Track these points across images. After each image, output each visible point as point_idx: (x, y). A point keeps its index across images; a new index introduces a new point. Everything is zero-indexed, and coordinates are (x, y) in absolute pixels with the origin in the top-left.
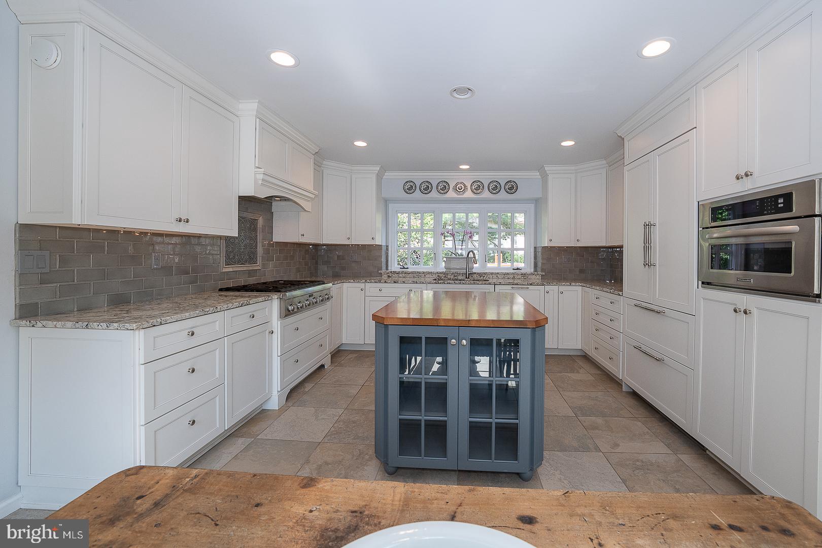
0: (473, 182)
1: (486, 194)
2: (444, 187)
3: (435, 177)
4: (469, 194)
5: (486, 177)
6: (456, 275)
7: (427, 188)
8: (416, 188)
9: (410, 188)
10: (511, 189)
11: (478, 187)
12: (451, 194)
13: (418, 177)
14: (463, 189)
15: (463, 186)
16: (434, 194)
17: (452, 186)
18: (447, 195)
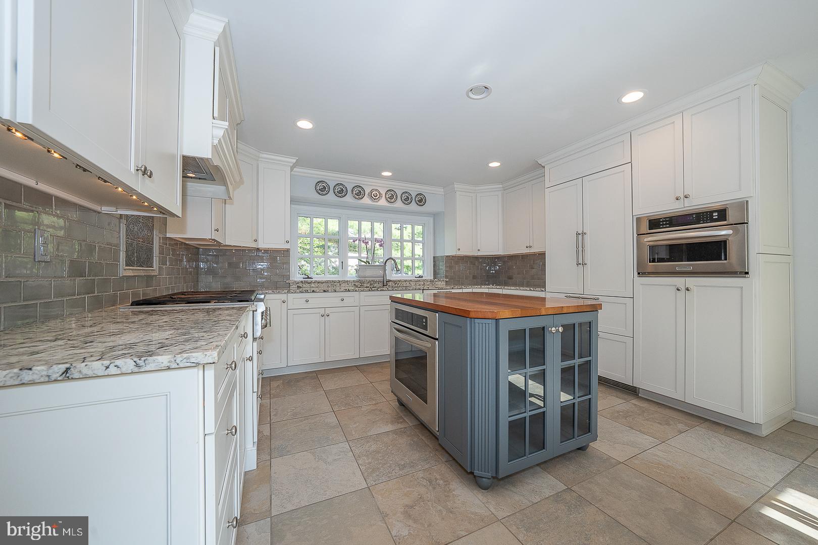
0: (388, 191)
1: (399, 204)
2: (359, 193)
3: (350, 181)
4: (383, 202)
5: (400, 188)
6: (372, 283)
7: (341, 191)
8: (329, 190)
9: (322, 188)
10: (420, 201)
11: (391, 196)
12: (366, 200)
13: (332, 178)
14: (378, 196)
15: (378, 193)
16: (349, 199)
17: (367, 191)
18: (362, 201)
